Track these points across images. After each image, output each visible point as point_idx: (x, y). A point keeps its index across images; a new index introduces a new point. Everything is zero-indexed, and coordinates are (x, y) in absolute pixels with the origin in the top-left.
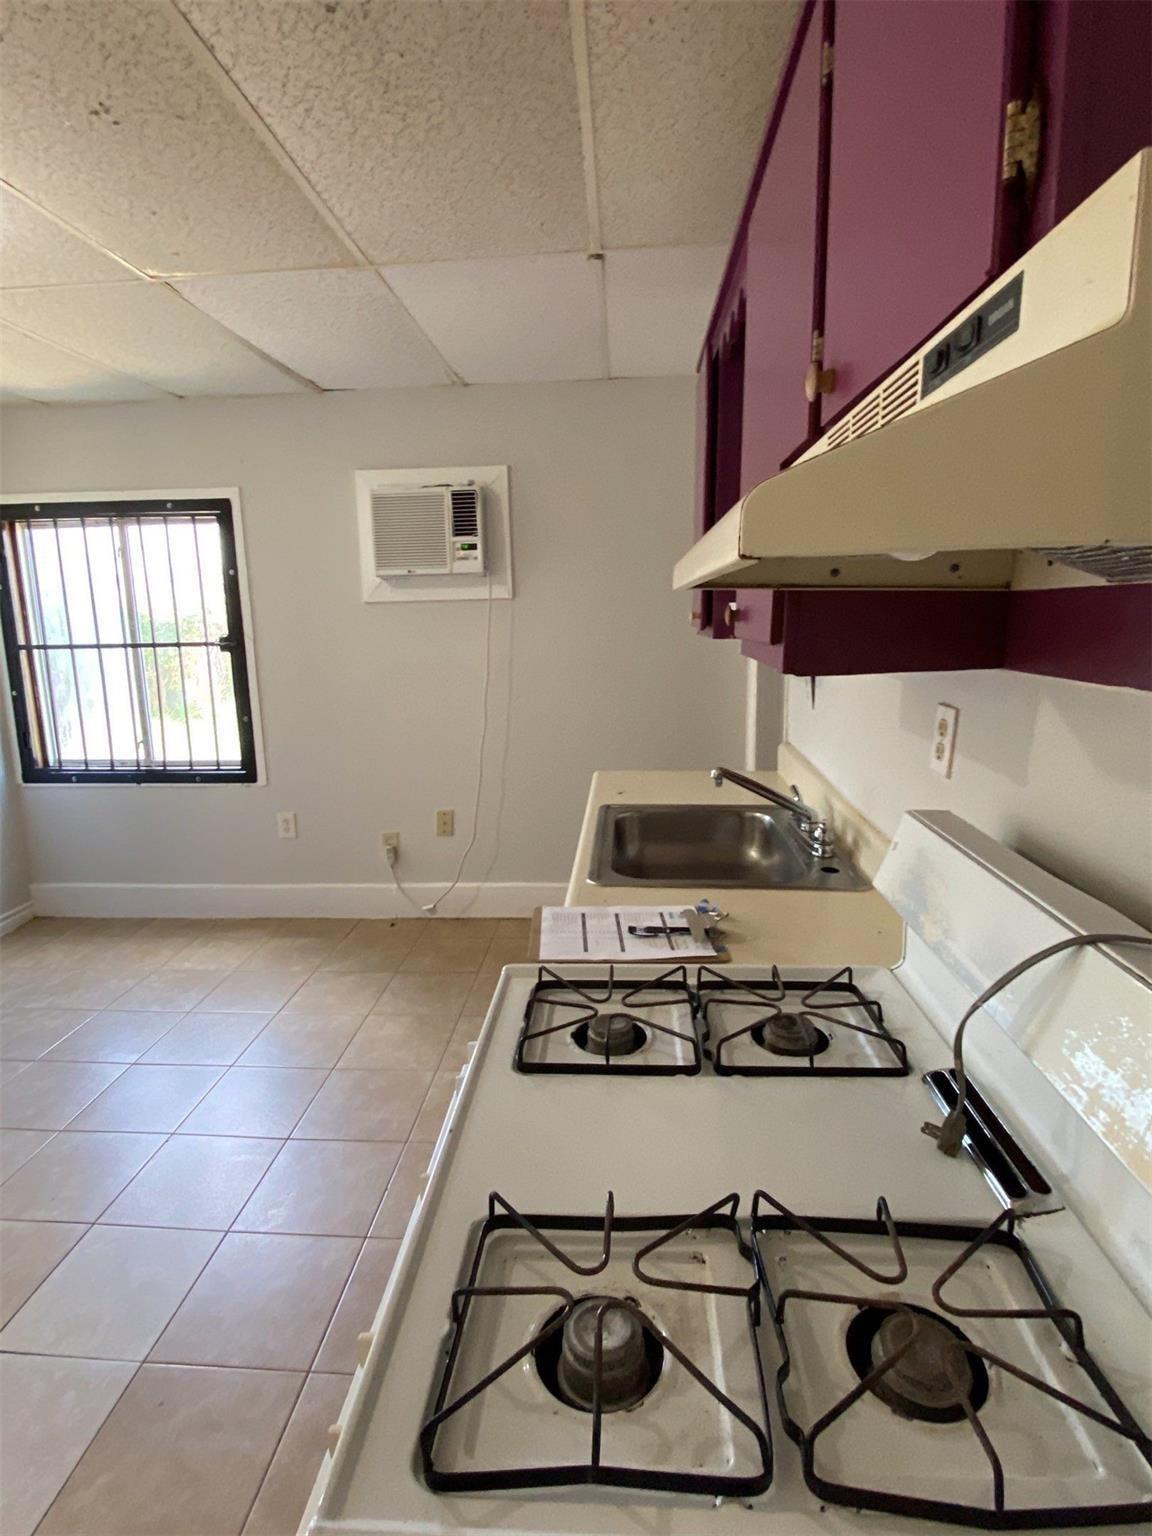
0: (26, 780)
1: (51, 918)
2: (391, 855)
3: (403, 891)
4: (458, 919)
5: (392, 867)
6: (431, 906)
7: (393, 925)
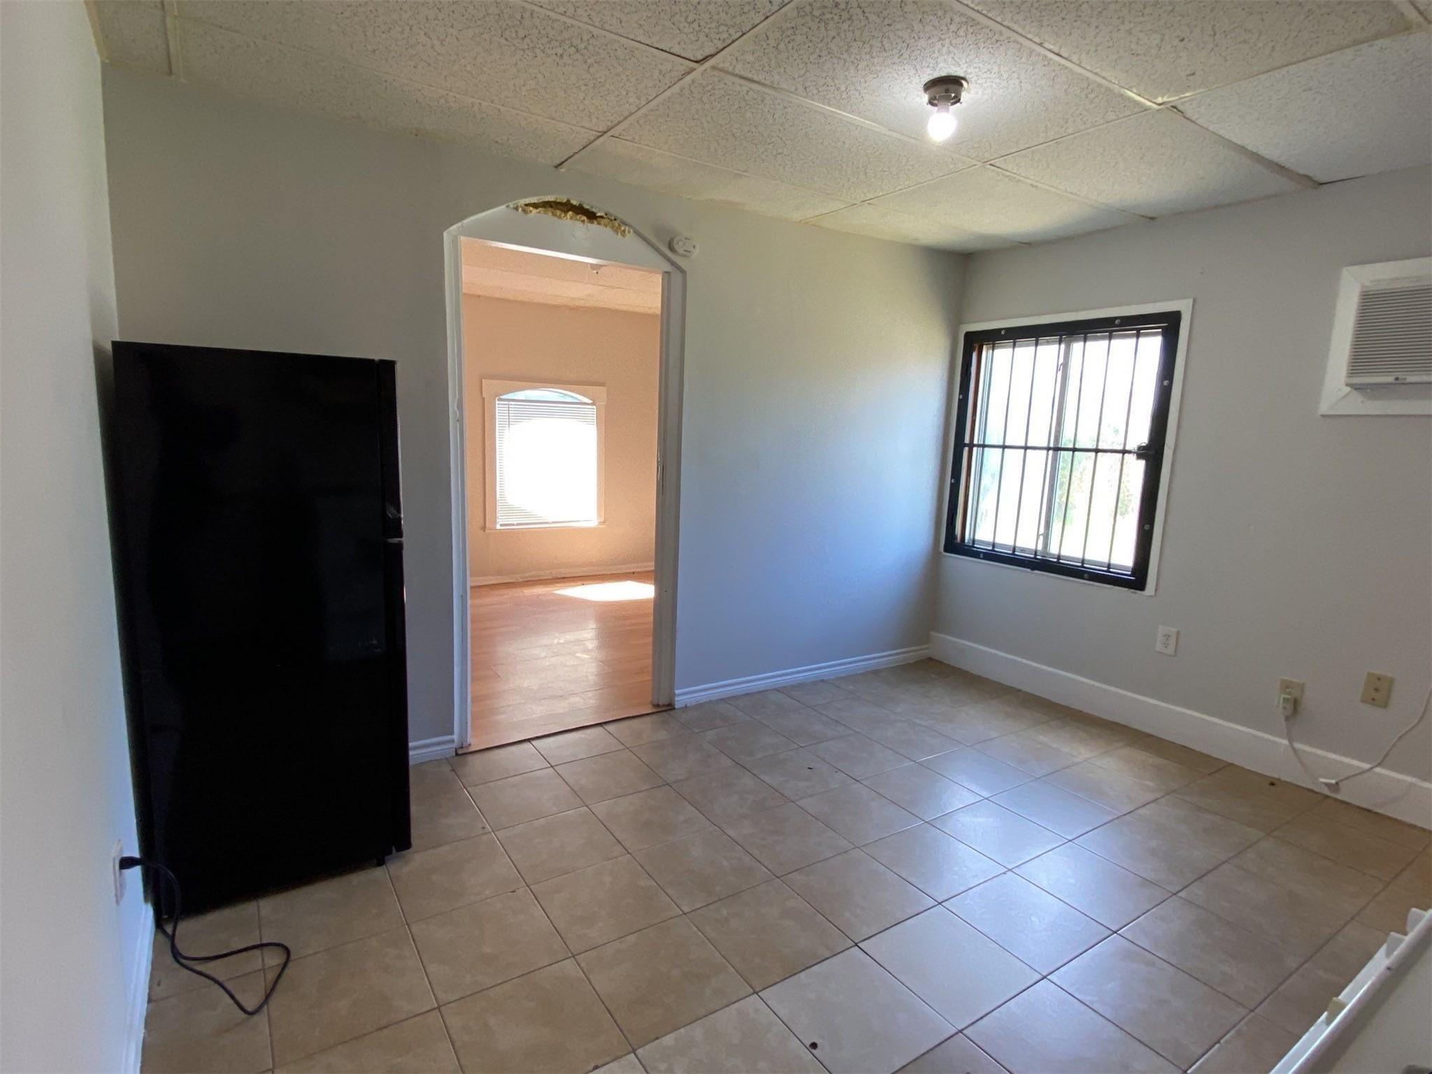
0: (946, 550)
1: (941, 663)
2: (1290, 706)
3: (1295, 750)
4: (1369, 811)
5: (1287, 719)
6: (1333, 782)
7: (1272, 784)
